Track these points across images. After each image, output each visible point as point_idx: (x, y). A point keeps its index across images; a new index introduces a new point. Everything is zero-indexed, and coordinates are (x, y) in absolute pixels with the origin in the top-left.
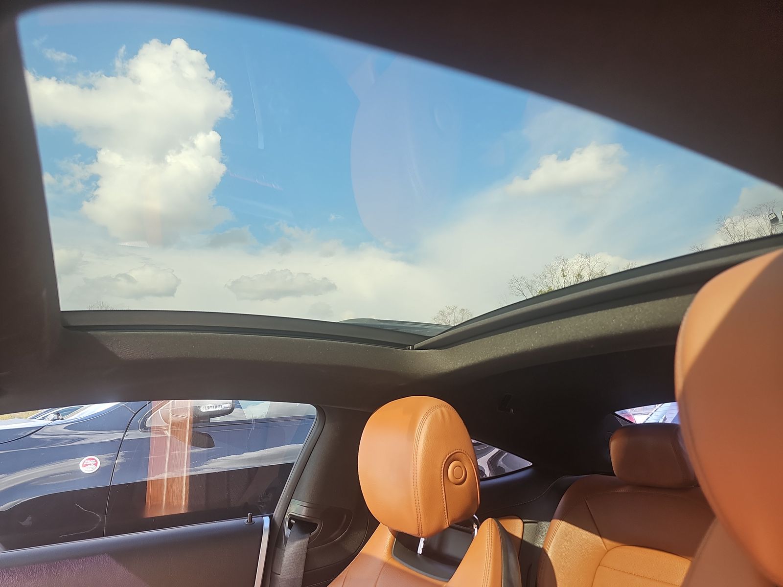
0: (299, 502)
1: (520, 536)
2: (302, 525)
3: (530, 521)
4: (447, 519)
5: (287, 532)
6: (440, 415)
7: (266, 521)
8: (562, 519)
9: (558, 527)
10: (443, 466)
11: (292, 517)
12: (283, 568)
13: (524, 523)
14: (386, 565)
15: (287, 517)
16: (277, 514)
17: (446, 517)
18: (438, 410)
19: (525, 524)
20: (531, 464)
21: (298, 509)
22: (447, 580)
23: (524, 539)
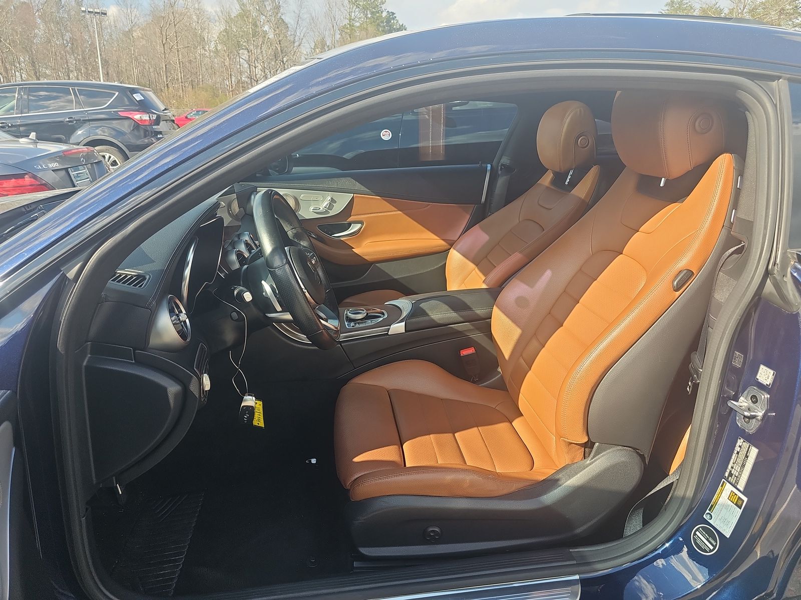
0: (506, 157)
2: (507, 169)
5: (500, 172)
6: (579, 112)
7: (489, 166)
11: (502, 165)
12: (497, 189)
14: (547, 187)
15: (500, 164)
16: (494, 163)
18: (578, 110)
21: (505, 160)
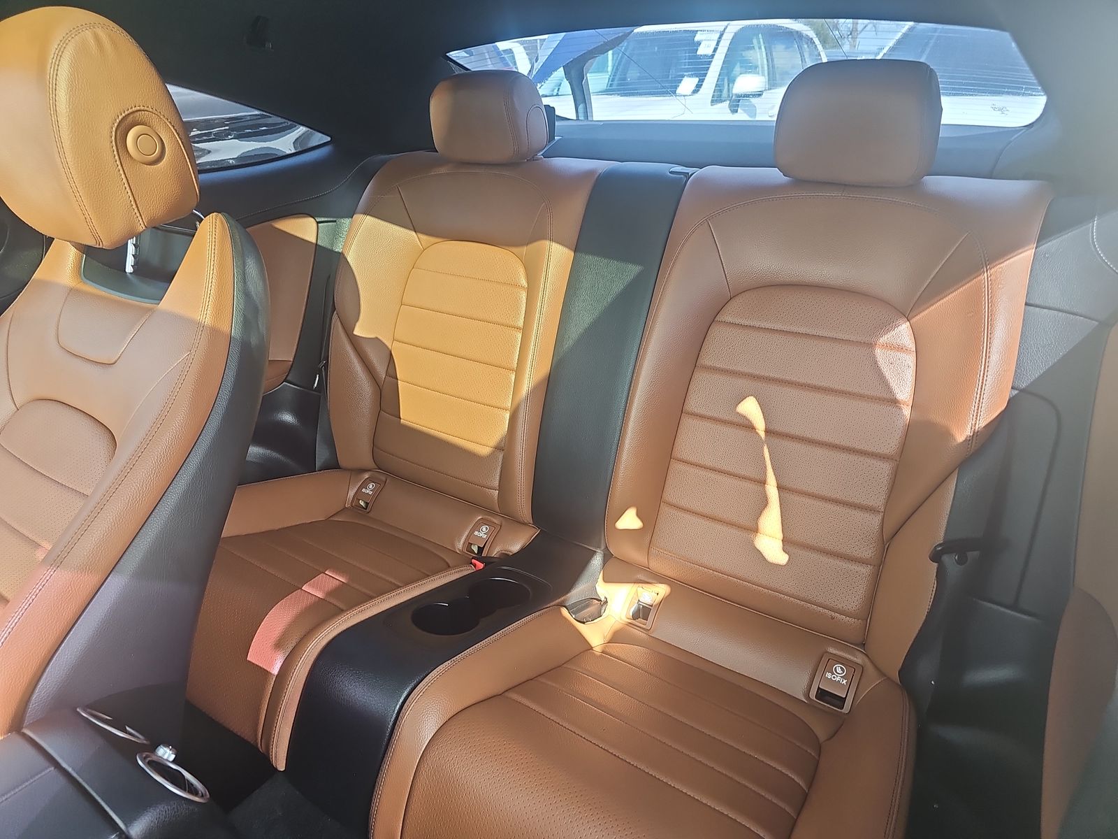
1: (314, 241)
3: (326, 219)
4: (140, 218)
6: (92, 42)
8: (366, 213)
9: (361, 224)
10: (114, 133)
13: (318, 223)
14: (72, 291)
17: (138, 214)
18: (88, 34)
19: (319, 225)
20: (329, 139)
22: (157, 301)
23: (318, 243)
